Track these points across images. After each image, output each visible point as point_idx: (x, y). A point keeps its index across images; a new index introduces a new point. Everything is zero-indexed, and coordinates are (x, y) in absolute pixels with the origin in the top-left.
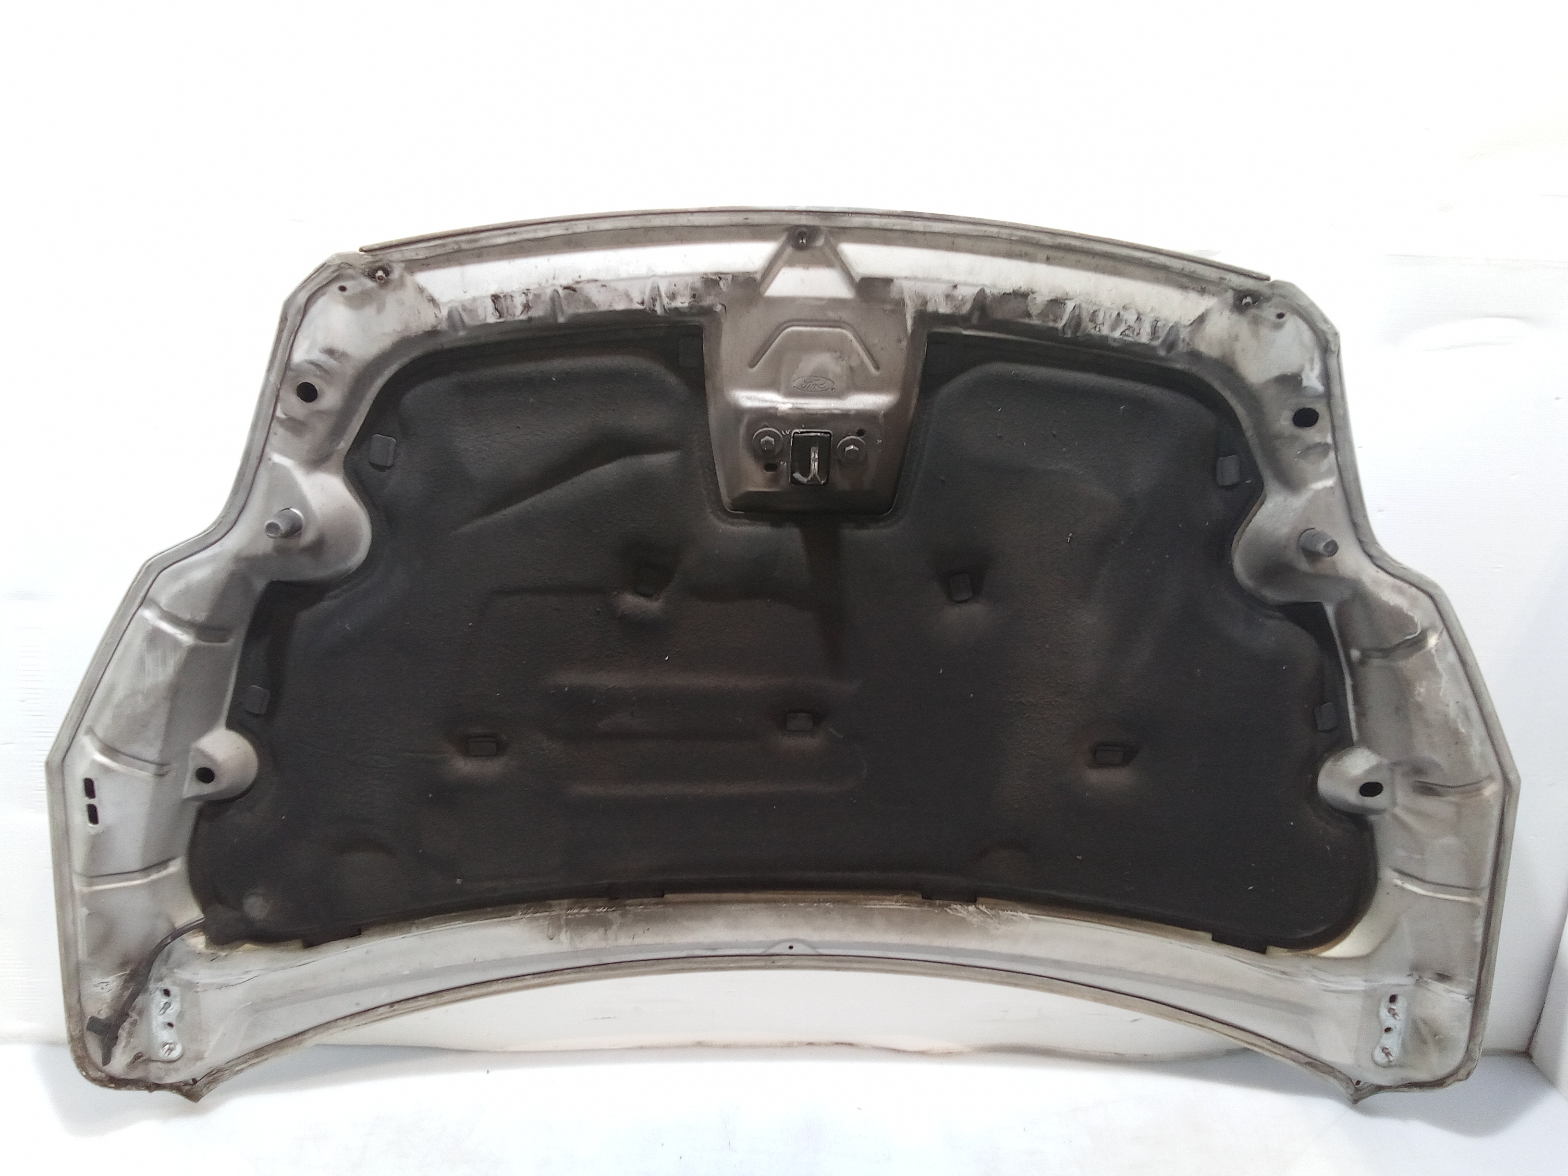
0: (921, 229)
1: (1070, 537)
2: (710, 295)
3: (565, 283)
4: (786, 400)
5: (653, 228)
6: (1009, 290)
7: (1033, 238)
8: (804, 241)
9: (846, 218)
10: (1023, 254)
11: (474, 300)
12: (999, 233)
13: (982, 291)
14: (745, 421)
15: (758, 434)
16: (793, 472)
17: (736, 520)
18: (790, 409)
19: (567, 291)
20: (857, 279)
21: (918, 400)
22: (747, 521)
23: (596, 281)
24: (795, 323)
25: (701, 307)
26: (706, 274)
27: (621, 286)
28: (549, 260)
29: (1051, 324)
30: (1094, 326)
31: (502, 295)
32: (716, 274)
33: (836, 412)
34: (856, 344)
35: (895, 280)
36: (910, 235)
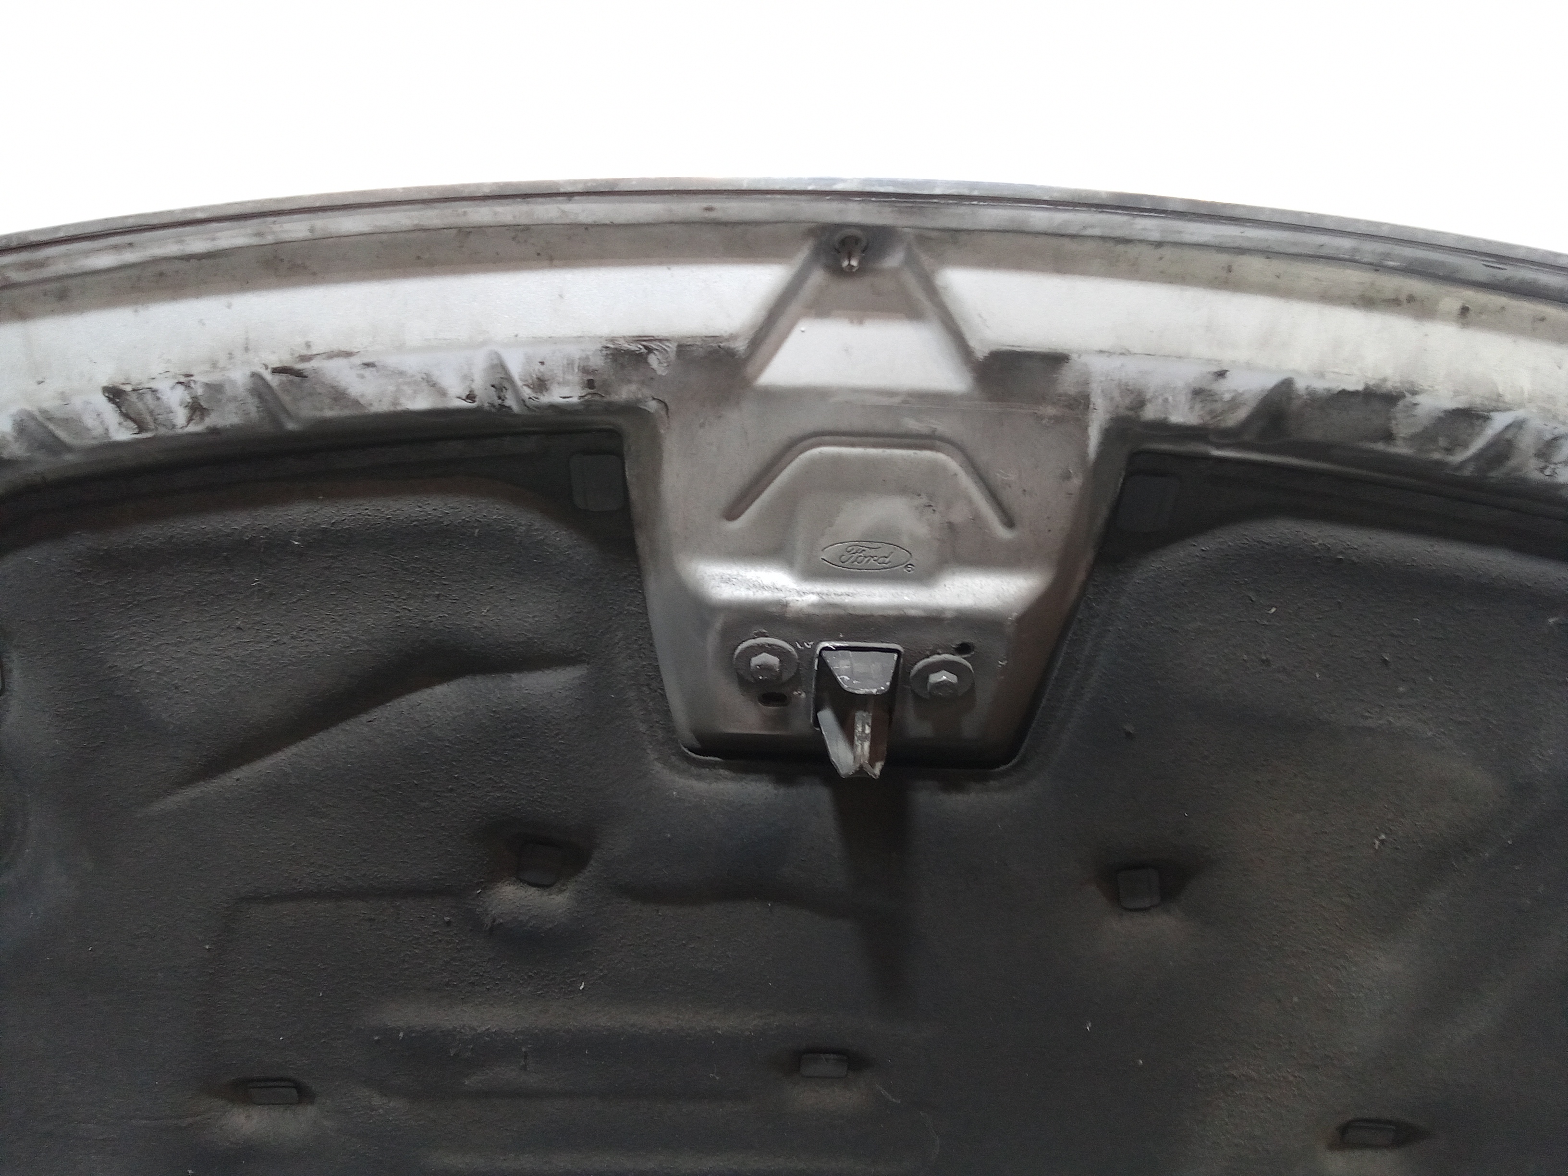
0: (1156, 236)
1: (1382, 842)
2: (630, 382)
3: (275, 361)
4: (807, 587)
5: (480, 229)
6: (1354, 384)
7: (1443, 264)
8: (854, 263)
9: (963, 209)
10: (1403, 297)
11: (64, 396)
12: (1355, 250)
13: (1287, 385)
14: (718, 624)
15: (747, 648)
16: (817, 709)
17: (705, 771)
18: (813, 605)
19: (284, 377)
20: (981, 351)
21: (1090, 576)
22: (727, 773)
23: (348, 354)
24: (827, 438)
25: (610, 404)
26: (613, 340)
27: (412, 364)
28: (229, 306)
29: (1437, 456)
30: (1542, 464)
31: (128, 388)
32: (639, 339)
33: (913, 612)
34: (967, 482)
35: (1074, 356)
36: (1120, 248)
